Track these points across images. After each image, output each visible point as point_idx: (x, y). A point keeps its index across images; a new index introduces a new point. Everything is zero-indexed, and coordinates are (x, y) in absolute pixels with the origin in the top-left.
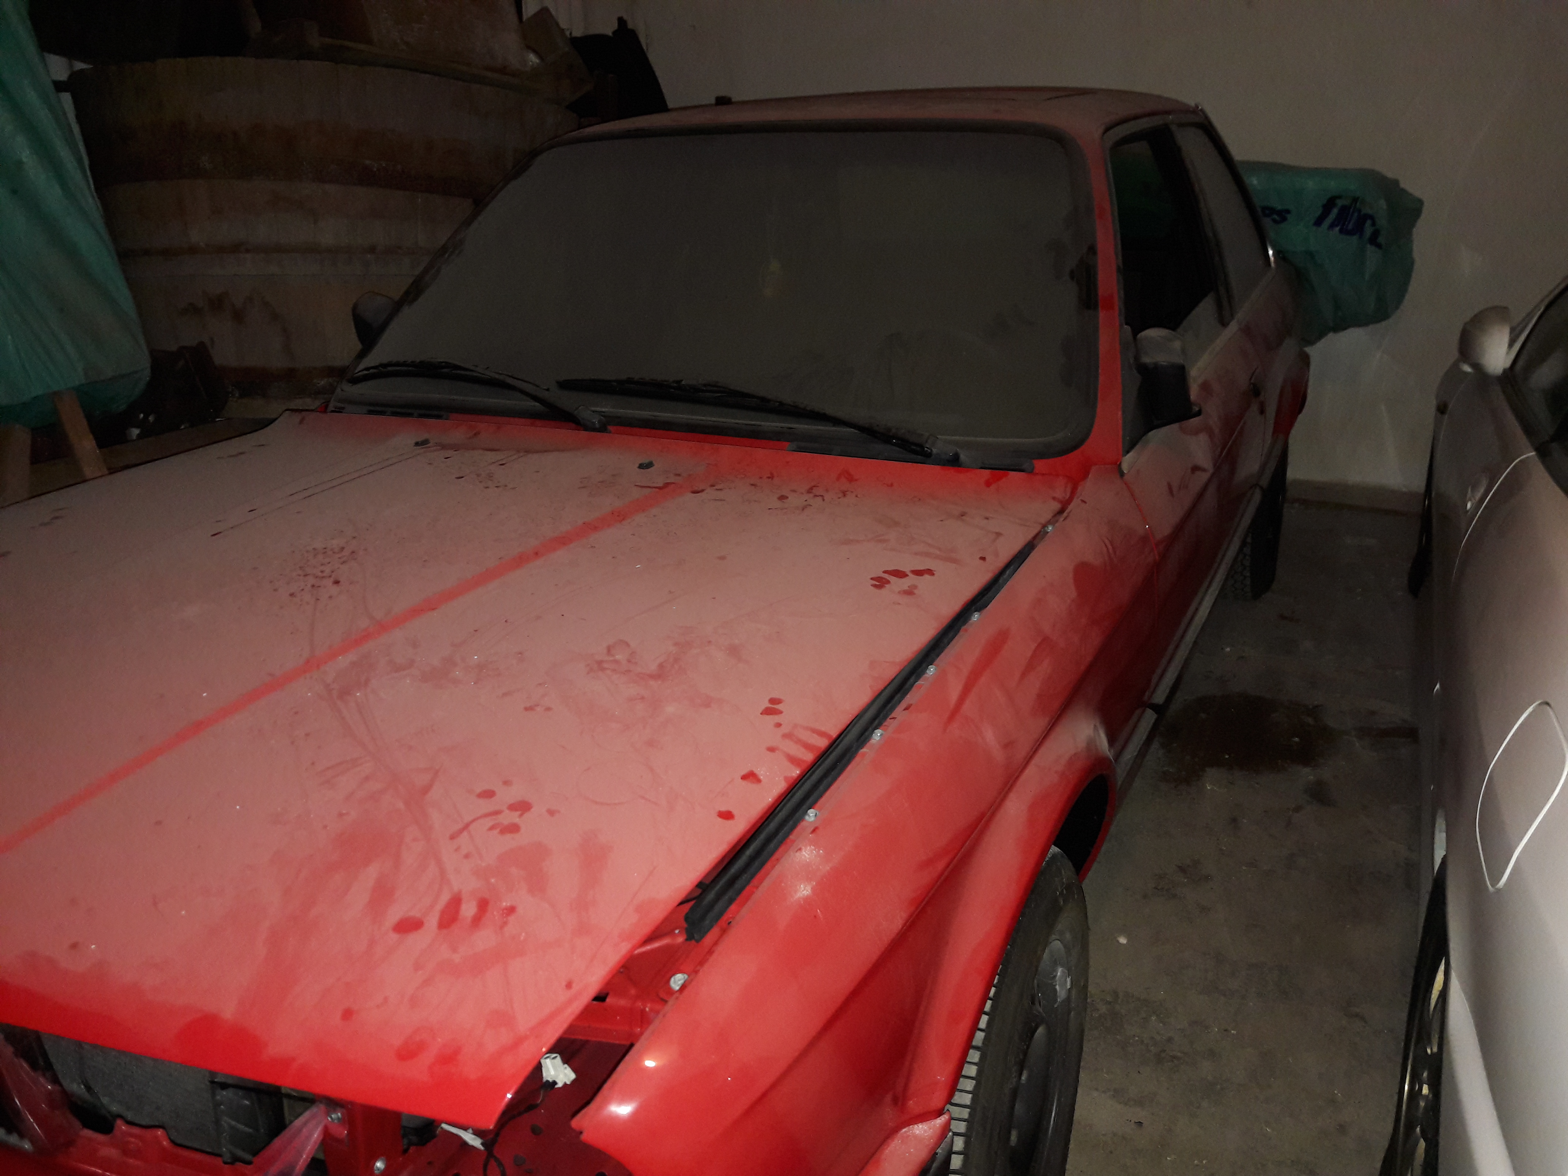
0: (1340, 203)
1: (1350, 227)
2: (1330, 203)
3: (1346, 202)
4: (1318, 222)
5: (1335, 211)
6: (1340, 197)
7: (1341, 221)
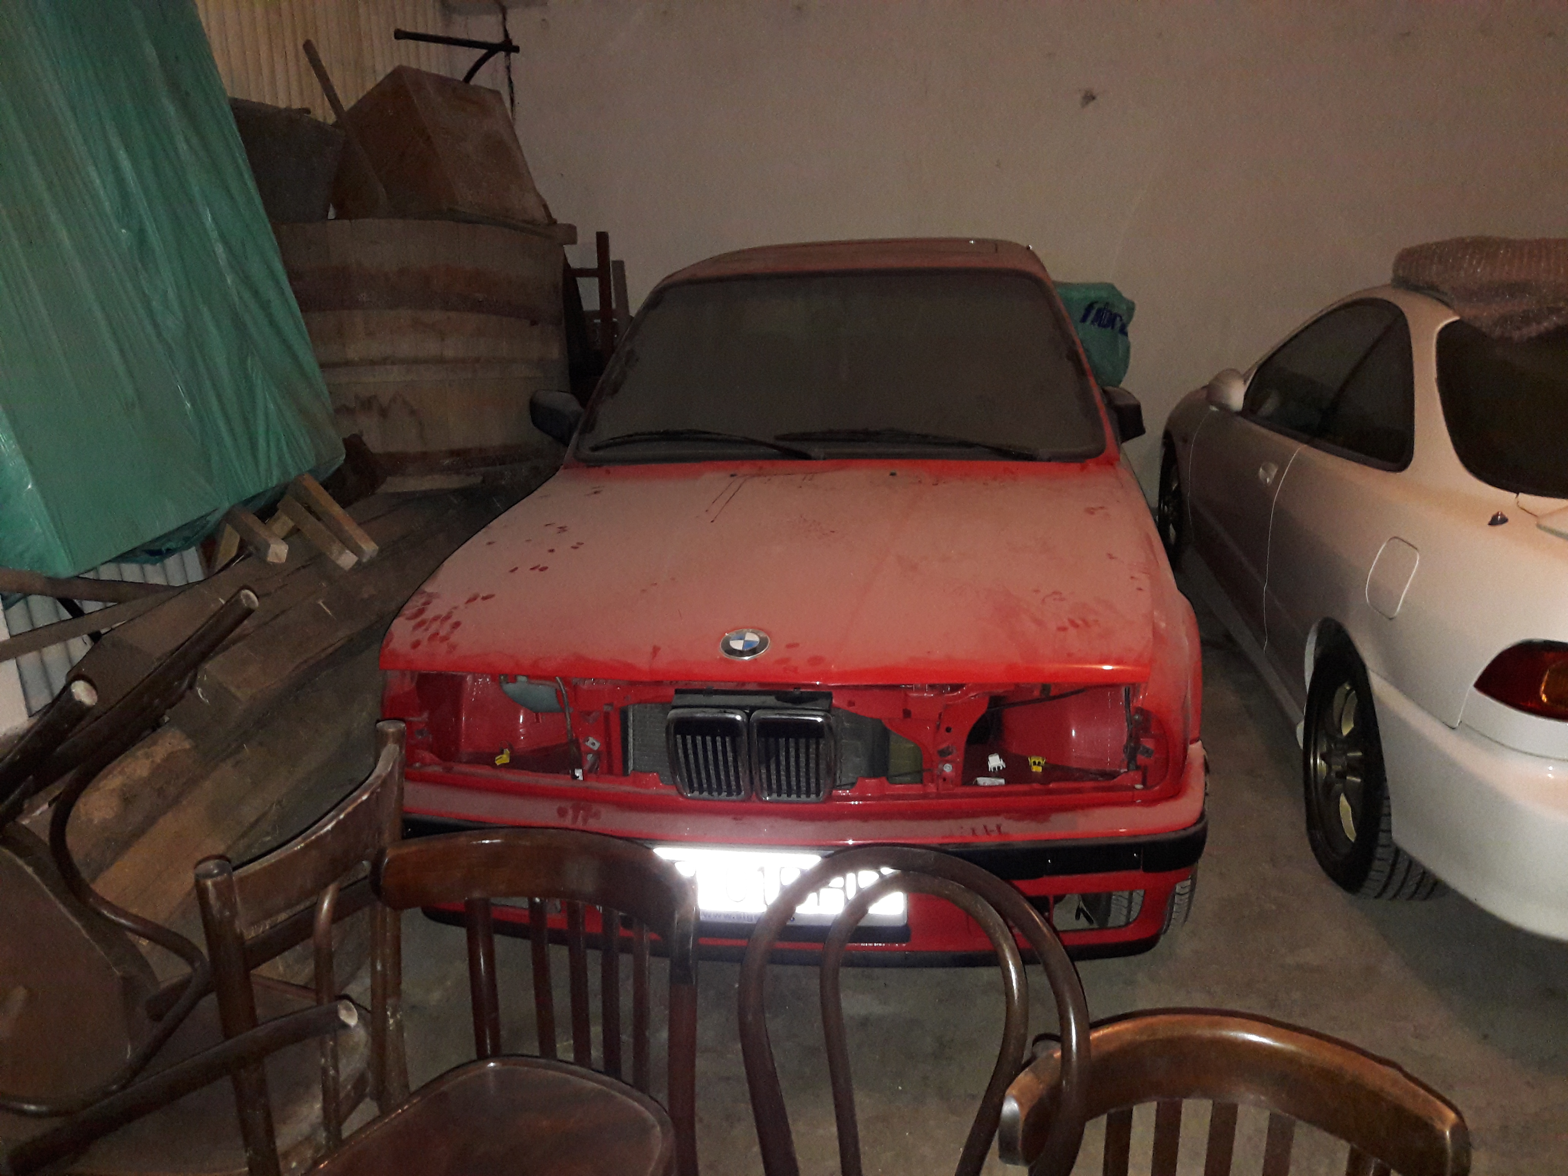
0: (1097, 307)
1: (1105, 322)
2: (1090, 307)
3: (1102, 306)
4: (1084, 319)
5: (1094, 312)
6: (1096, 302)
7: (1098, 319)
